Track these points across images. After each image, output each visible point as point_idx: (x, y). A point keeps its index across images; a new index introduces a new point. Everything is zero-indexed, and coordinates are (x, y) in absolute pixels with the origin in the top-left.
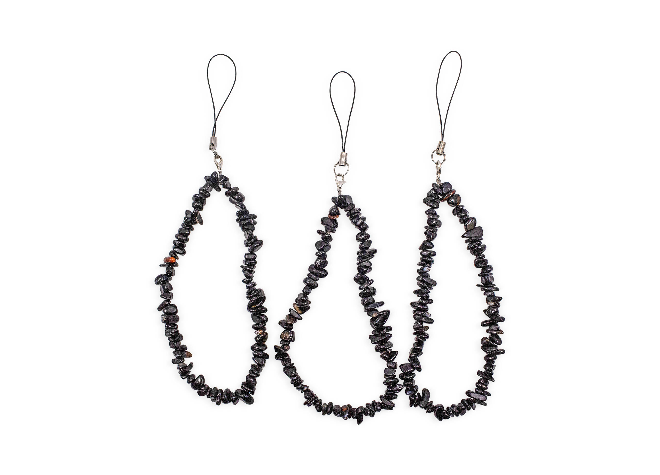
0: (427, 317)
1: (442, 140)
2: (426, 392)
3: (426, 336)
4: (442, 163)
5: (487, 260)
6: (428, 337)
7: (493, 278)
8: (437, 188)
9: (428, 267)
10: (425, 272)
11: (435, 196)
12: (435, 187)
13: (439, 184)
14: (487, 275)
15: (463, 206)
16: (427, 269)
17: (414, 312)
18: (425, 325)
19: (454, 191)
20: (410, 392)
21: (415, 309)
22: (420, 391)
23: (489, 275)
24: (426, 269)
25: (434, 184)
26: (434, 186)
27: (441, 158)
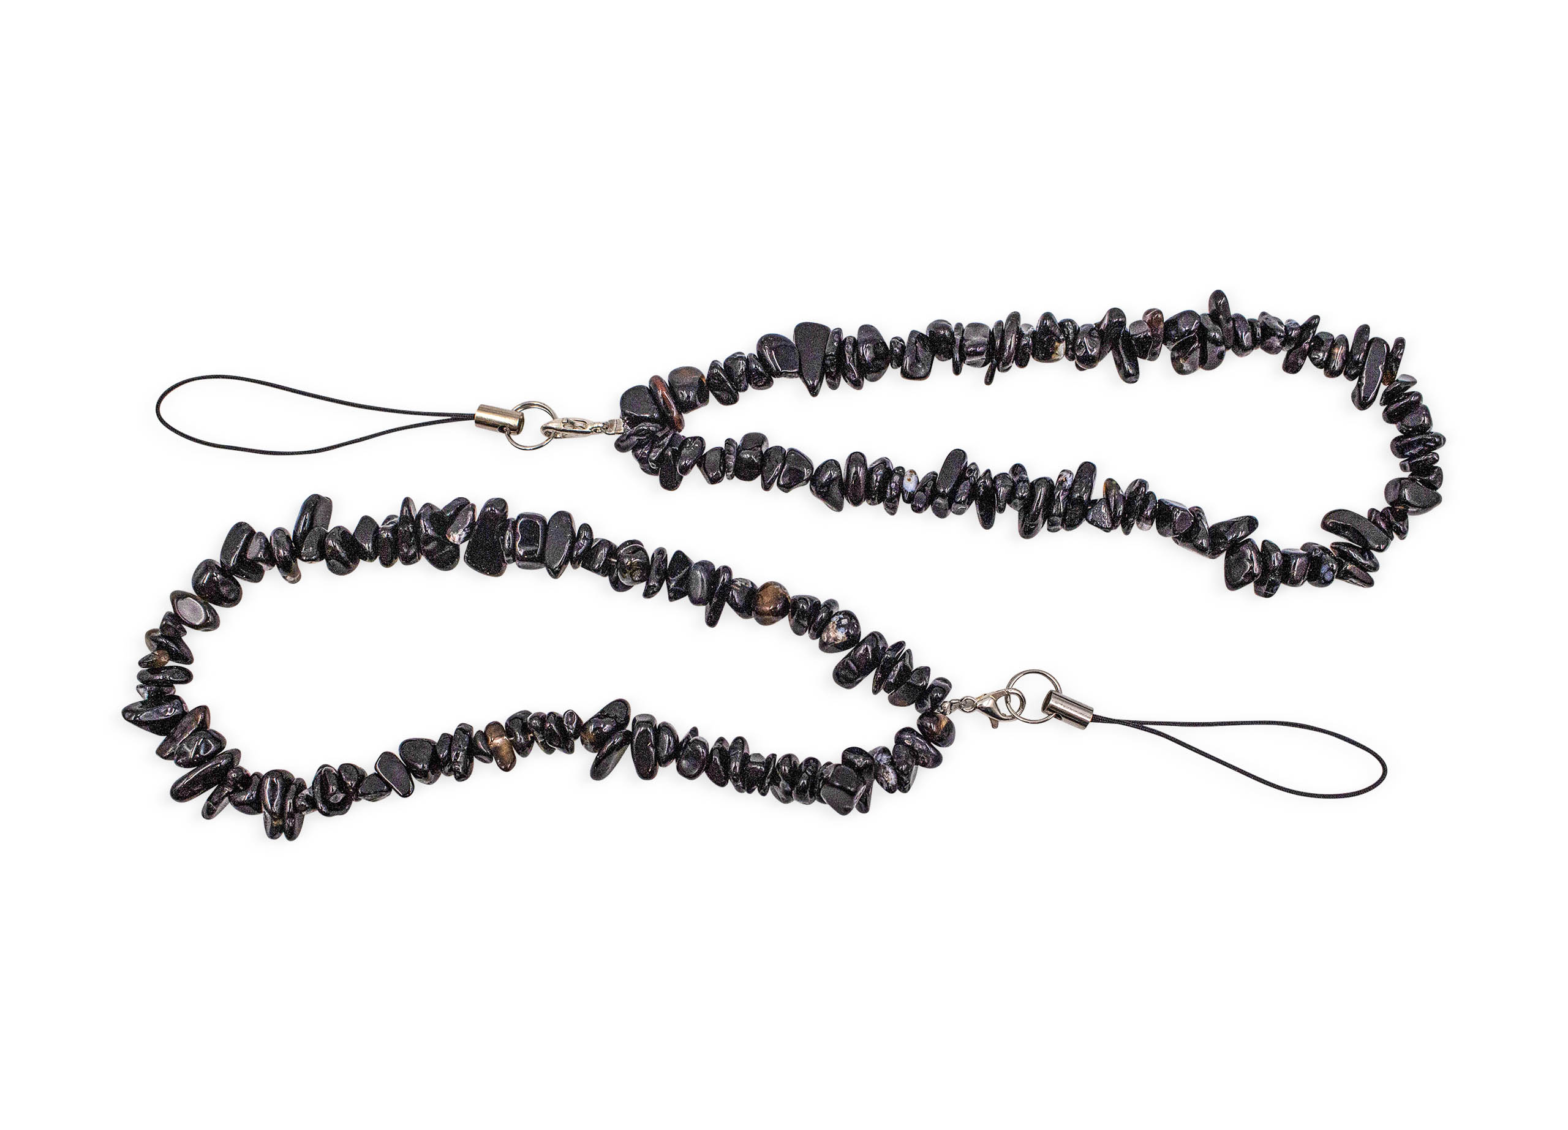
0: (1074, 482)
1: (470, 417)
2: (1335, 521)
3: (1138, 489)
4: (552, 416)
5: (913, 333)
6: (1143, 483)
7: (976, 327)
8: (635, 438)
9: (902, 476)
10: (922, 486)
11: (659, 447)
12: (628, 442)
13: (622, 427)
14: (961, 347)
15: (714, 365)
16: (909, 480)
17: (1052, 527)
18: (1098, 493)
19: (656, 380)
20: (1324, 569)
21: (1044, 523)
22: (1327, 540)
23: (962, 337)
24: (910, 486)
25: (620, 446)
26: (622, 444)
27: (535, 420)
